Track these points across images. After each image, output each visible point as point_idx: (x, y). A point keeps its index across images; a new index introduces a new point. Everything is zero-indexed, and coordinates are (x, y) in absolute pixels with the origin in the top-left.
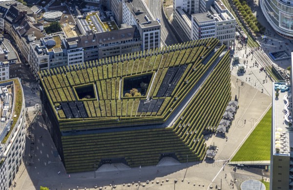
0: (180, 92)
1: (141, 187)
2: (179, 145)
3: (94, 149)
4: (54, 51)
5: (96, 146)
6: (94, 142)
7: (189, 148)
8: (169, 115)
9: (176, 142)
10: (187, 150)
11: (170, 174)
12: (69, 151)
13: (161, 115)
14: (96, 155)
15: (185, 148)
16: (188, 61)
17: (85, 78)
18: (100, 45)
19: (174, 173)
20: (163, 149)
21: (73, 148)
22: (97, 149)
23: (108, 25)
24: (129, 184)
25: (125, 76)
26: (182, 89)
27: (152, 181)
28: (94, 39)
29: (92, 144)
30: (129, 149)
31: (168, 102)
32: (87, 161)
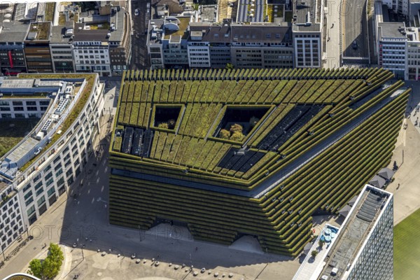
0: (294, 147)
1: (191, 275)
2: (265, 226)
3: (148, 202)
4: (170, 40)
5: (151, 199)
6: (151, 193)
7: (278, 235)
8: (260, 181)
9: (261, 222)
10: (275, 236)
11: (239, 266)
12: (116, 196)
13: (247, 179)
14: (151, 210)
15: (272, 234)
16: (329, 100)
17: (177, 93)
18: (234, 43)
19: (247, 266)
20: (243, 226)
21: (121, 193)
22: (153, 203)
23: (274, 9)
24: (177, 266)
25: (231, 103)
26: (300, 143)
27: (210, 271)
28: (227, 33)
29: (147, 194)
30: (195, 214)
31: (268, 159)
32: (137, 215)
